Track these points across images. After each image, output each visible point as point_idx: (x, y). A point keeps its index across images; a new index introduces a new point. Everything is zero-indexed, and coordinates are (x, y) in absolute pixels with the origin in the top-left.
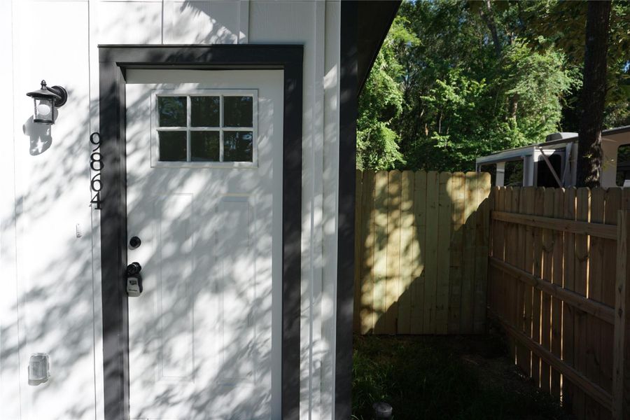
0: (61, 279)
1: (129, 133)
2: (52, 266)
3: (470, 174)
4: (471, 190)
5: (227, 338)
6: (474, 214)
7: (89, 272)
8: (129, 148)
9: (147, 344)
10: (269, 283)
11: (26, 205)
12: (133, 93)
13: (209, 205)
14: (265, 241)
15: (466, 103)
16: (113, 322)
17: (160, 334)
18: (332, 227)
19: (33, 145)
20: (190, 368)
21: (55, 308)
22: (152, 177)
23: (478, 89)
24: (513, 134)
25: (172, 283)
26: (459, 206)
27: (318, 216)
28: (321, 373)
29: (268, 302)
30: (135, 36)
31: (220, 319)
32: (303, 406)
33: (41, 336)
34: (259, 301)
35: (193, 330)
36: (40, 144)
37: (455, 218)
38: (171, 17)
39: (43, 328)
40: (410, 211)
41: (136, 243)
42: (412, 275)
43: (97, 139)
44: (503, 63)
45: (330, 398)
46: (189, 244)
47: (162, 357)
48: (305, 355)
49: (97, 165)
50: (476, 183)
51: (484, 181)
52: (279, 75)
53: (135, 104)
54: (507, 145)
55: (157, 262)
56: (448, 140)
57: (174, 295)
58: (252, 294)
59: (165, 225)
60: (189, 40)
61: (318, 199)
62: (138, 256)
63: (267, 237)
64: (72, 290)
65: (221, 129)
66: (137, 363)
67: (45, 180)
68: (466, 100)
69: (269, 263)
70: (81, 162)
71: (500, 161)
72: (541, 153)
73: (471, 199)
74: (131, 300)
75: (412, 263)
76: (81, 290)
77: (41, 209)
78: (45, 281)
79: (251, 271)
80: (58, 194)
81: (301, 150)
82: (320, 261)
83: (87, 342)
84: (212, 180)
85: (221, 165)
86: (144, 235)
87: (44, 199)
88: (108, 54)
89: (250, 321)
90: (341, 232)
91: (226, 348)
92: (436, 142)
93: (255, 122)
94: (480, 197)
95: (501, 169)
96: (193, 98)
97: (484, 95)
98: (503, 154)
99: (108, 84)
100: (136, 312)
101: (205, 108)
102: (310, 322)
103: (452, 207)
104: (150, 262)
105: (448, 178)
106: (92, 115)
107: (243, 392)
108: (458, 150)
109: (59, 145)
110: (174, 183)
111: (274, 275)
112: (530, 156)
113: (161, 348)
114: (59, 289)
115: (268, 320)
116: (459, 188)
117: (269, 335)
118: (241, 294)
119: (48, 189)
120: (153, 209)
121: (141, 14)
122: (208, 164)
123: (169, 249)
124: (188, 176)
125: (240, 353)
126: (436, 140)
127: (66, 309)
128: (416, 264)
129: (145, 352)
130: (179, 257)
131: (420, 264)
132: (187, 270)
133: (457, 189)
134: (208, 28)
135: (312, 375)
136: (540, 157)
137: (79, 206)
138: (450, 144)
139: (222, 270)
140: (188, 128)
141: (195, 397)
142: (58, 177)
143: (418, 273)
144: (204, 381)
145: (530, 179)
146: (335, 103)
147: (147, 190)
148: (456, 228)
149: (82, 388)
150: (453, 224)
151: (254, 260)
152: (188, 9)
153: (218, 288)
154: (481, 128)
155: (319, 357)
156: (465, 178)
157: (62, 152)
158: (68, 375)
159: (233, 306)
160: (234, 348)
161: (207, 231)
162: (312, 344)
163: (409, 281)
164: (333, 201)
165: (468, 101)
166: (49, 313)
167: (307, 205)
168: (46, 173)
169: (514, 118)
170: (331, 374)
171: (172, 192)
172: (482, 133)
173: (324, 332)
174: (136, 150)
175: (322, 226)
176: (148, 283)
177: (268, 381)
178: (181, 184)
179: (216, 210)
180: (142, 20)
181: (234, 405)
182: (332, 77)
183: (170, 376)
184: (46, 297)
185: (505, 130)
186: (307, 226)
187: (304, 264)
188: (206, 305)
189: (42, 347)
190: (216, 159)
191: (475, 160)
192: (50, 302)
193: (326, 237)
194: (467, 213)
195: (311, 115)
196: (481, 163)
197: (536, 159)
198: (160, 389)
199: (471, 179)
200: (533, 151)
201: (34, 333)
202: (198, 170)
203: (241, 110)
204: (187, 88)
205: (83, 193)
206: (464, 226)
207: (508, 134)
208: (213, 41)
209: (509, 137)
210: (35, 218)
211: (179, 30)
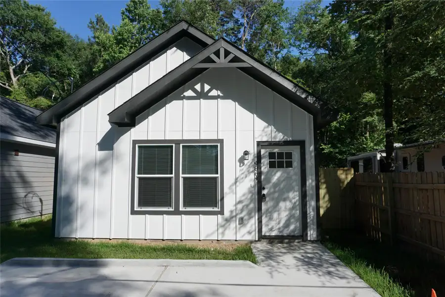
0: (246, 198)
1: (262, 161)
2: (244, 195)
3: (345, 168)
4: (346, 175)
5: (287, 213)
6: (348, 183)
7: (254, 196)
8: (262, 165)
9: (267, 214)
10: (298, 198)
11: (238, 179)
12: (263, 151)
13: (282, 179)
14: (297, 188)
15: (339, 126)
16: (260, 209)
17: (271, 212)
18: (314, 184)
19: (240, 165)
20: (278, 221)
21: (245, 205)
22: (268, 172)
23: (346, 118)
24: (367, 143)
25: (273, 199)
26: (343, 180)
27: (310, 181)
28: (312, 220)
29: (297, 203)
30: (265, 139)
31: (286, 208)
32: (308, 229)
33: (241, 213)
34: (295, 203)
35: (278, 211)
36: (242, 165)
37: (341, 185)
38: (273, 135)
39: (242, 210)
40: (324, 183)
41: (264, 189)
42: (327, 206)
43: (256, 163)
44: (358, 104)
45: (315, 227)
46: (277, 189)
47: (271, 219)
48: (308, 215)
49: (256, 169)
50: (348, 172)
51: (351, 171)
52: (299, 147)
53: (263, 154)
54: (364, 150)
55: (269, 194)
56: (330, 148)
57: (273, 202)
58: (293, 201)
59: (271, 184)
60: (277, 140)
61: (310, 177)
62: (265, 192)
63: (297, 186)
64: (249, 201)
65: (276, 160)
66: (264, 220)
67: (243, 173)
68: (339, 124)
69: (297, 193)
70: (252, 169)
71: (360, 159)
72: (380, 155)
73: (346, 178)
74: (263, 203)
75: (326, 202)
76: (251, 200)
77: (242, 180)
78: (243, 198)
79: (293, 195)
80: (246, 177)
81: (305, 165)
82: (311, 192)
83: (253, 214)
84: (283, 172)
85: (285, 169)
86: (265, 187)
87: (243, 178)
88: (259, 143)
89: (293, 208)
90: (316, 184)
91: (287, 215)
92: (323, 149)
93: (293, 158)
94: (350, 177)
95: (361, 163)
96: (277, 153)
97: (349, 121)
98: (362, 155)
99: (258, 151)
100: (264, 207)
101: (280, 155)
102: (309, 207)
103: (340, 181)
104: (267, 194)
105: (338, 170)
106: (254, 157)
107: (292, 227)
108: (337, 153)
109: (247, 164)
110: (273, 174)
111: (299, 196)
112: (375, 157)
113: (270, 216)
114: (246, 200)
115: (298, 208)
116: (342, 174)
117: (298, 212)
118: (291, 201)
119: (243, 176)
120: (268, 180)
121: (266, 134)
122: (281, 169)
123: (272, 190)
124: (277, 172)
125: (291, 216)
126: (323, 148)
127: (247, 206)
128: (327, 203)
129: (266, 217)
130: (275, 192)
131: (329, 202)
132: (276, 195)
133: (341, 174)
134: (282, 137)
135: (310, 221)
136: (380, 157)
137: (251, 180)
138: (332, 150)
139: (285, 196)
140: (285, 160)
141: (279, 229)
142: (246, 173)
143: (329, 206)
144: (281, 224)
145: (376, 169)
146: (313, 154)
147: (266, 175)
148: (342, 188)
149: (252, 226)
150: (341, 187)
151: (294, 192)
152: (277, 133)
153: (285, 200)
154: (349, 140)
155: (312, 216)
156: (344, 170)
157: (247, 167)
158: (248, 222)
159: (288, 204)
160: (289, 216)
161: (282, 186)
162: (310, 212)
163: (325, 209)
164: (314, 178)
165: (340, 125)
166: (243, 207)
167: (307, 178)
168: (243, 172)
169: (368, 135)
170: (315, 221)
171: (273, 176)
172: (350, 142)
173: (313, 210)
174: (263, 165)
175: (311, 183)
176: (267, 199)
177: (298, 224)
178: (275, 174)
179: (284, 180)
180: (266, 135)
181: (289, 230)
182: (312, 148)
183: (273, 223)
184: (243, 203)
185: (363, 141)
186: (308, 184)
187: (308, 193)
188: (282, 205)
189: (242, 215)
190: (283, 167)
191: (346, 159)
192: (243, 204)
193: (312, 186)
194: (346, 183)
195: (307, 157)
196: (350, 160)
197: (379, 159)
198: (270, 227)
199: (346, 170)
200: (377, 155)
201: (240, 212)
202: (279, 170)
203: (289, 155)
204: (276, 150)
205: (252, 176)
206: (345, 188)
207: (365, 143)
208: (283, 140)
209: (365, 145)
210: (240, 183)
211: (275, 137)
